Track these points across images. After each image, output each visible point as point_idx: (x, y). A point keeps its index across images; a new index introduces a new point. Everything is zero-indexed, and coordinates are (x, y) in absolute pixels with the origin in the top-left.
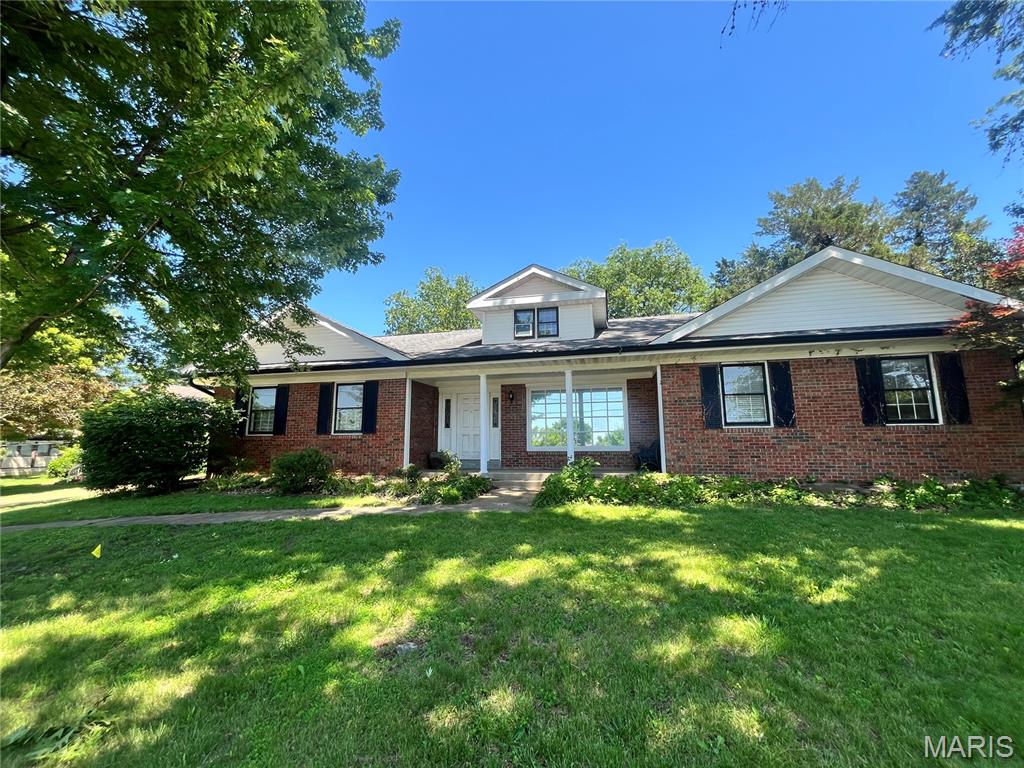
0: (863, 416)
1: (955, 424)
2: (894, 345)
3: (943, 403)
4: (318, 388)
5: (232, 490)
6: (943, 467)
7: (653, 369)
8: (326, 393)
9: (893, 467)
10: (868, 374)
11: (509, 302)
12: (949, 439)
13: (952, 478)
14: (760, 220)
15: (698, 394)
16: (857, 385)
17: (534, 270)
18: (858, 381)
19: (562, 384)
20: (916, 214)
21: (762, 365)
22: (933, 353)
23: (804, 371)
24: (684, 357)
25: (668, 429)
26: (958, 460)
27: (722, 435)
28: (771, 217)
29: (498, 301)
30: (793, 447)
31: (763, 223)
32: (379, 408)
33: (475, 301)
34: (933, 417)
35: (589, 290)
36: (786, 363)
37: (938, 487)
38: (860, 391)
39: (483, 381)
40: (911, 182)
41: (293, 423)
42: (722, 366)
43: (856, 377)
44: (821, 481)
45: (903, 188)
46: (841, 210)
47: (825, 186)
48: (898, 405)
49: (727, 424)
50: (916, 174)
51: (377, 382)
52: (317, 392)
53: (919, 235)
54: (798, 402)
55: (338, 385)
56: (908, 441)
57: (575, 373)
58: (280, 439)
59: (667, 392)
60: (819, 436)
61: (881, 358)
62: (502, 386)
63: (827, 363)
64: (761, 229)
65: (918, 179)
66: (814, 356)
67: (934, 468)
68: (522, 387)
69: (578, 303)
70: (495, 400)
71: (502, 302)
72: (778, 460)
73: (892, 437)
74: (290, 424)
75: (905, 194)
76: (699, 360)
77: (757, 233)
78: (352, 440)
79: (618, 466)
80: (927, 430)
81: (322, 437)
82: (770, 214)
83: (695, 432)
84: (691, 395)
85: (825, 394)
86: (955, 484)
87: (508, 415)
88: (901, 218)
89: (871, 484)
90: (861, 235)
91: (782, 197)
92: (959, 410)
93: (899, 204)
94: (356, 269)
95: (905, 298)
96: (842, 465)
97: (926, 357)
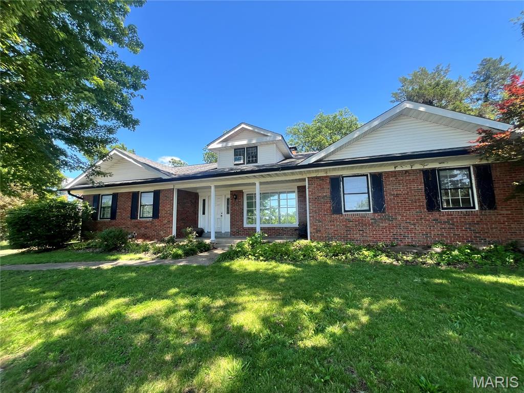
0: (426, 206)
1: (485, 209)
2: (447, 161)
3: (479, 197)
4: (131, 194)
5: (81, 249)
6: (477, 237)
7: (304, 180)
8: (135, 197)
9: (445, 237)
10: (430, 179)
11: (230, 144)
12: (482, 219)
13: (482, 244)
14: (393, 94)
15: (329, 194)
16: (423, 186)
17: (243, 126)
18: (424, 184)
19: (254, 190)
20: (484, 84)
21: (367, 175)
22: (473, 165)
23: (391, 179)
24: (321, 172)
25: (311, 215)
26: (487, 233)
27: (342, 218)
28: (400, 91)
29: (224, 144)
30: (383, 224)
31: (395, 95)
32: (161, 205)
33: (212, 145)
34: (472, 206)
35: (273, 136)
36: (380, 174)
37: (466, 250)
38: (426, 190)
39: (213, 189)
40: (481, 65)
41: (119, 213)
42: (343, 177)
43: (423, 181)
44: (400, 245)
45: (477, 68)
46: (438, 85)
47: (430, 71)
48: (450, 198)
49: (345, 211)
50: (485, 60)
51: (160, 190)
52: (131, 197)
53: (486, 96)
54: (387, 198)
55: (141, 193)
56: (455, 220)
57: (261, 183)
58: (114, 222)
59: (312, 193)
60: (399, 218)
61: (440, 170)
62: (231, 191)
63: (406, 173)
64: (394, 99)
65: (485, 63)
66: (397, 169)
67: (471, 237)
68: (241, 192)
69: (267, 143)
70: (228, 200)
71: (226, 145)
72: (374, 232)
73: (445, 218)
74: (118, 214)
75: (477, 73)
76: (329, 174)
77: (391, 101)
78: (147, 222)
79: (292, 236)
80: (467, 214)
81: (133, 221)
82: (399, 89)
83: (326, 216)
84: (325, 194)
85: (404, 193)
86: (485, 248)
87: (234, 207)
88: (475, 87)
89: (430, 247)
90: (449, 98)
91: (406, 80)
92: (488, 200)
93: (474, 78)
94: (134, 128)
95: (456, 131)
96: (413, 235)
97: (469, 168)
